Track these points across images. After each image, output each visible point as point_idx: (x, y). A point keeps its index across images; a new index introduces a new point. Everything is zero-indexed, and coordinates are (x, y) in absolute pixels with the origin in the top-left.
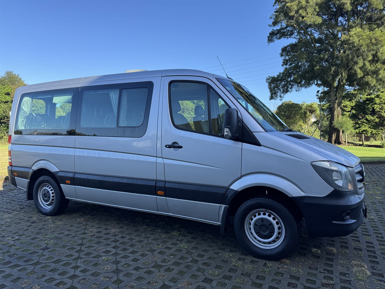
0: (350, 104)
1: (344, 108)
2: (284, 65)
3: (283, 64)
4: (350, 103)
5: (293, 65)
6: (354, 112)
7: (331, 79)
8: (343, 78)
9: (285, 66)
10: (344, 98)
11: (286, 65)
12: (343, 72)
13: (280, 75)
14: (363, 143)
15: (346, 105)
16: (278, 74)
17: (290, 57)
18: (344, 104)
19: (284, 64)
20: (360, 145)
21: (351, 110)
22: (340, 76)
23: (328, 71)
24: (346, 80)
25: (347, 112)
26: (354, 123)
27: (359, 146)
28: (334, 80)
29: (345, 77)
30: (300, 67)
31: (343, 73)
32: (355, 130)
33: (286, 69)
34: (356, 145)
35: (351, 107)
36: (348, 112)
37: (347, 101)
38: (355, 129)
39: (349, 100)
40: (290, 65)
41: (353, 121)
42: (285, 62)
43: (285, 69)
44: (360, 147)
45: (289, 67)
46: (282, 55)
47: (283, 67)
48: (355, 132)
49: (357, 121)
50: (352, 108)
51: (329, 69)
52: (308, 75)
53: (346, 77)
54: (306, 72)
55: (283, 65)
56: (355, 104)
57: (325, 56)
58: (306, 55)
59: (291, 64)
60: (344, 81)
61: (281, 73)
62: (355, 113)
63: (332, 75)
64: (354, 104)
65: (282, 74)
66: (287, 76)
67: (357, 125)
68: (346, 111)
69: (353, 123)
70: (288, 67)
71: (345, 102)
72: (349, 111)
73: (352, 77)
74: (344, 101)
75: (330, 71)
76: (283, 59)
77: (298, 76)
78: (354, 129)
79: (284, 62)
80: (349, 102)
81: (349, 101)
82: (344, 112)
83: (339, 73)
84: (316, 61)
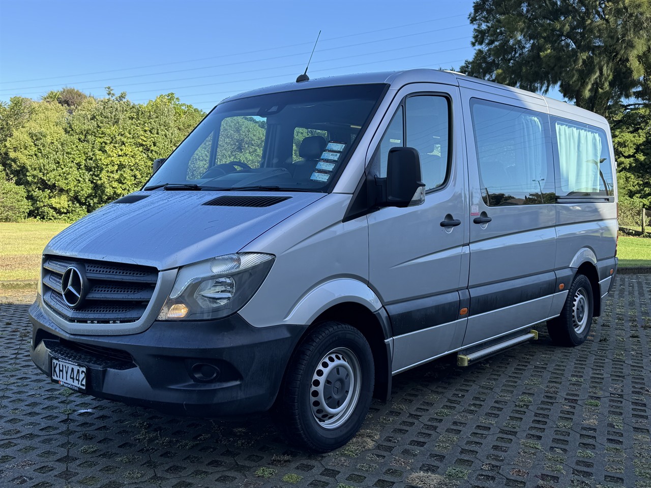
0: (633, 139)
1: (620, 149)
2: (476, 44)
3: (473, 41)
4: (634, 137)
5: (497, 43)
6: (641, 157)
7: (578, 80)
8: (603, 80)
9: (478, 47)
10: (622, 126)
11: (481, 43)
12: (604, 65)
13: (467, 67)
14: (642, 228)
15: (624, 142)
16: (464, 65)
17: (489, 25)
18: (619, 140)
19: (476, 41)
20: (638, 234)
21: (635, 153)
22: (598, 74)
23: (570, 61)
24: (612, 84)
25: (626, 157)
26: (642, 182)
27: (634, 235)
28: (584, 84)
29: (608, 76)
30: (512, 49)
31: (605, 68)
32: (641, 200)
33: (480, 51)
34: (629, 234)
35: (634, 147)
36: (629, 157)
37: (628, 132)
38: (642, 198)
39: (631, 129)
40: (488, 44)
41: (638, 178)
42: (479, 38)
43: (477, 54)
44: (636, 238)
45: (487, 48)
46: (473, 20)
47: (475, 48)
48: (641, 204)
49: (648, 179)
50: (638, 149)
51: (573, 57)
52: (527, 70)
53: (611, 77)
54: (525, 61)
55: (473, 44)
56: (645, 139)
57: (564, 25)
58: (524, 22)
59: (491, 42)
60: (606, 85)
61: (469, 63)
62: (642, 160)
63: (578, 70)
64: (642, 140)
65: (470, 66)
66: (483, 69)
67: (647, 189)
68: (623, 156)
69: (638, 183)
70: (484, 48)
71: (622, 134)
72: (629, 155)
73: (624, 78)
74: (621, 132)
75: (576, 61)
76: (475, 29)
77: (504, 72)
78: (640, 197)
79: (476, 37)
80: (632, 135)
81: (632, 132)
82: (619, 158)
83: (594, 68)
84: (544, 38)
